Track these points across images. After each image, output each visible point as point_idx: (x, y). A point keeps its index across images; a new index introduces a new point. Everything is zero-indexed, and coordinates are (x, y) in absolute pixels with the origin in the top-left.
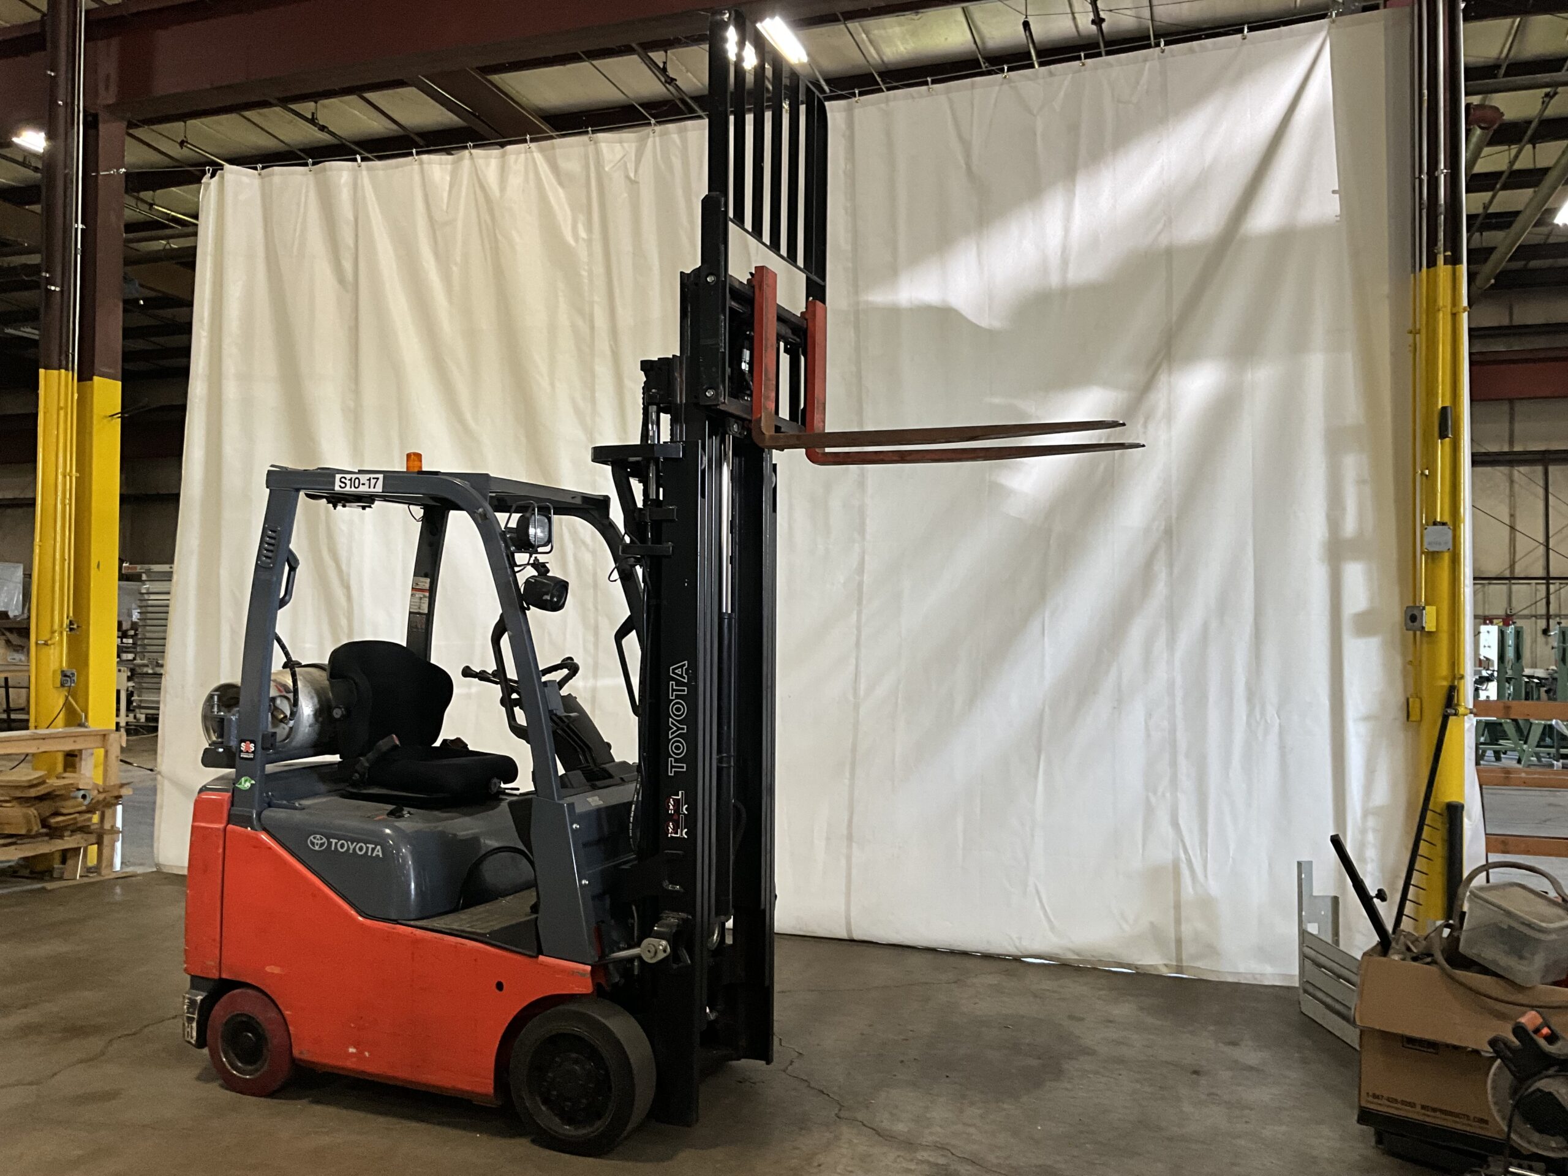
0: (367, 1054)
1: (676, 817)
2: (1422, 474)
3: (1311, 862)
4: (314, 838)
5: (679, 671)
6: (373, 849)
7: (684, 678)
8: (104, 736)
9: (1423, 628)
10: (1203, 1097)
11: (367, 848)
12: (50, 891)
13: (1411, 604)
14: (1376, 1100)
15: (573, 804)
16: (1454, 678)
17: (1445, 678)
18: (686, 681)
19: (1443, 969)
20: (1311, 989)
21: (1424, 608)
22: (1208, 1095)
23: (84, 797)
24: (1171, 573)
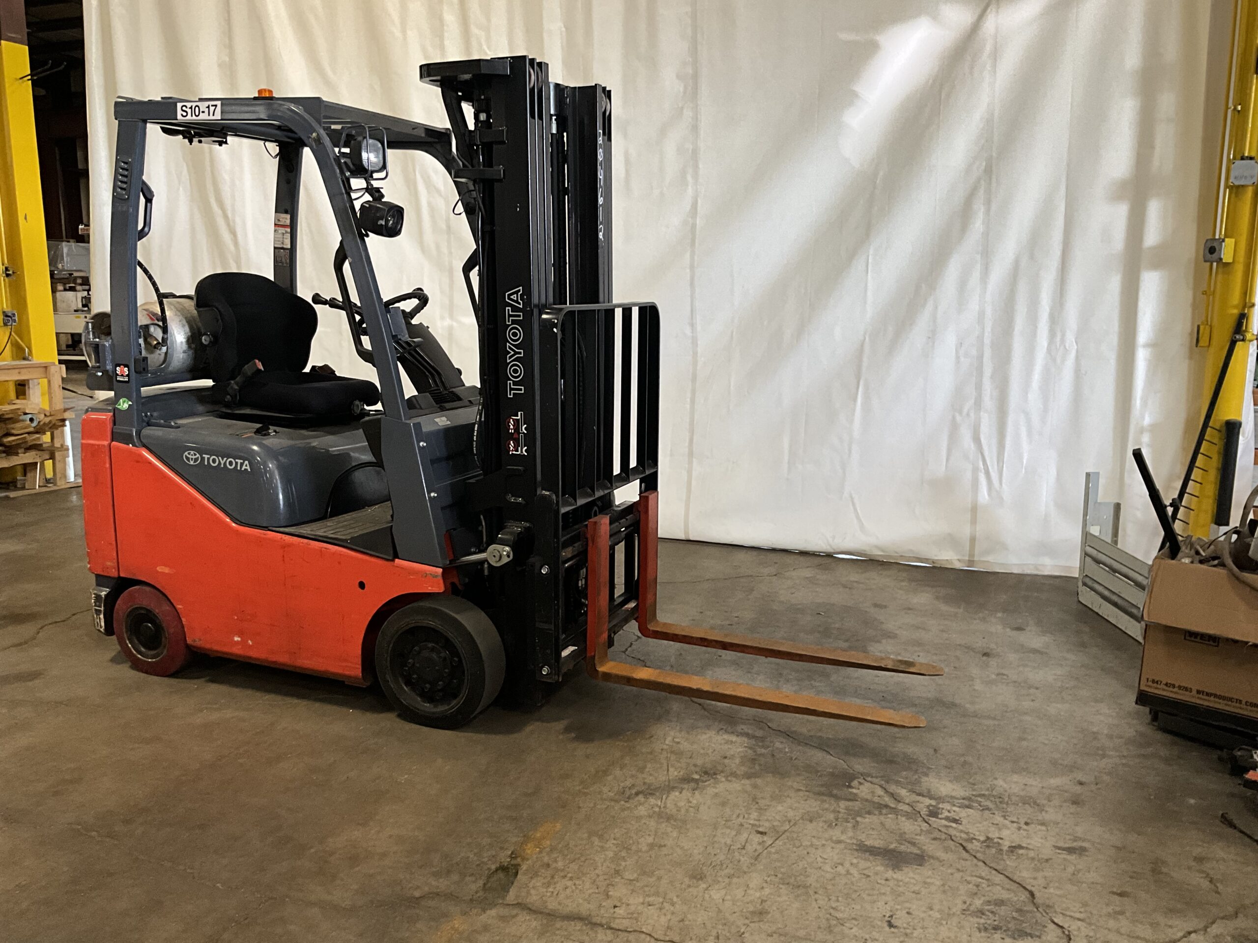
0: (250, 642)
1: (516, 436)
2: (1235, 109)
3: (1098, 473)
4: (189, 454)
5: (514, 297)
6: (242, 464)
7: (519, 303)
8: (46, 368)
9: (1221, 259)
10: (994, 676)
11: (236, 463)
12: (14, 498)
13: (1210, 237)
14: (1155, 685)
15: (419, 424)
16: (1244, 307)
17: (1235, 307)
18: (521, 306)
19: (1230, 570)
20: (1090, 583)
21: (1223, 241)
22: (998, 675)
23: (31, 420)
24: (988, 211)
